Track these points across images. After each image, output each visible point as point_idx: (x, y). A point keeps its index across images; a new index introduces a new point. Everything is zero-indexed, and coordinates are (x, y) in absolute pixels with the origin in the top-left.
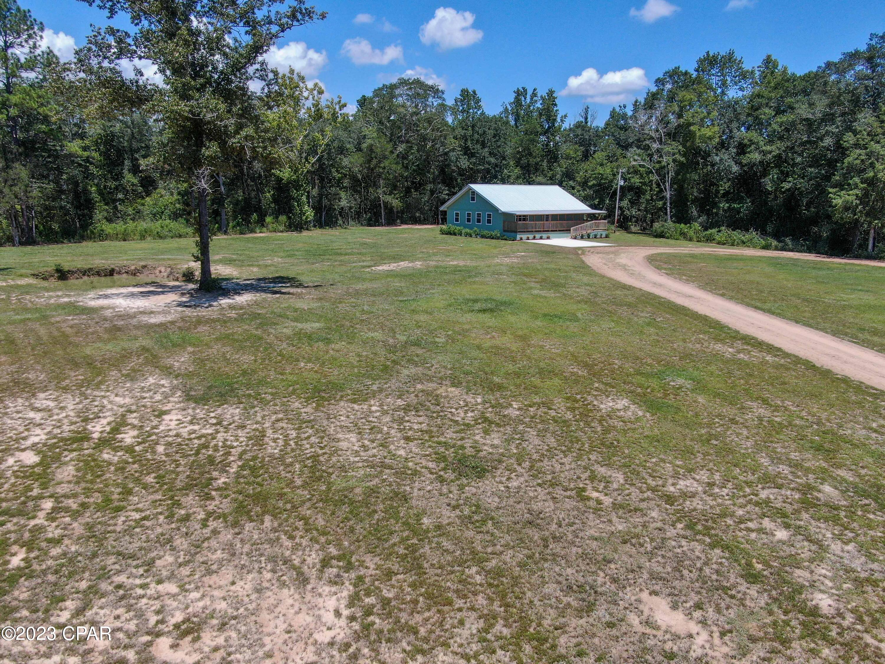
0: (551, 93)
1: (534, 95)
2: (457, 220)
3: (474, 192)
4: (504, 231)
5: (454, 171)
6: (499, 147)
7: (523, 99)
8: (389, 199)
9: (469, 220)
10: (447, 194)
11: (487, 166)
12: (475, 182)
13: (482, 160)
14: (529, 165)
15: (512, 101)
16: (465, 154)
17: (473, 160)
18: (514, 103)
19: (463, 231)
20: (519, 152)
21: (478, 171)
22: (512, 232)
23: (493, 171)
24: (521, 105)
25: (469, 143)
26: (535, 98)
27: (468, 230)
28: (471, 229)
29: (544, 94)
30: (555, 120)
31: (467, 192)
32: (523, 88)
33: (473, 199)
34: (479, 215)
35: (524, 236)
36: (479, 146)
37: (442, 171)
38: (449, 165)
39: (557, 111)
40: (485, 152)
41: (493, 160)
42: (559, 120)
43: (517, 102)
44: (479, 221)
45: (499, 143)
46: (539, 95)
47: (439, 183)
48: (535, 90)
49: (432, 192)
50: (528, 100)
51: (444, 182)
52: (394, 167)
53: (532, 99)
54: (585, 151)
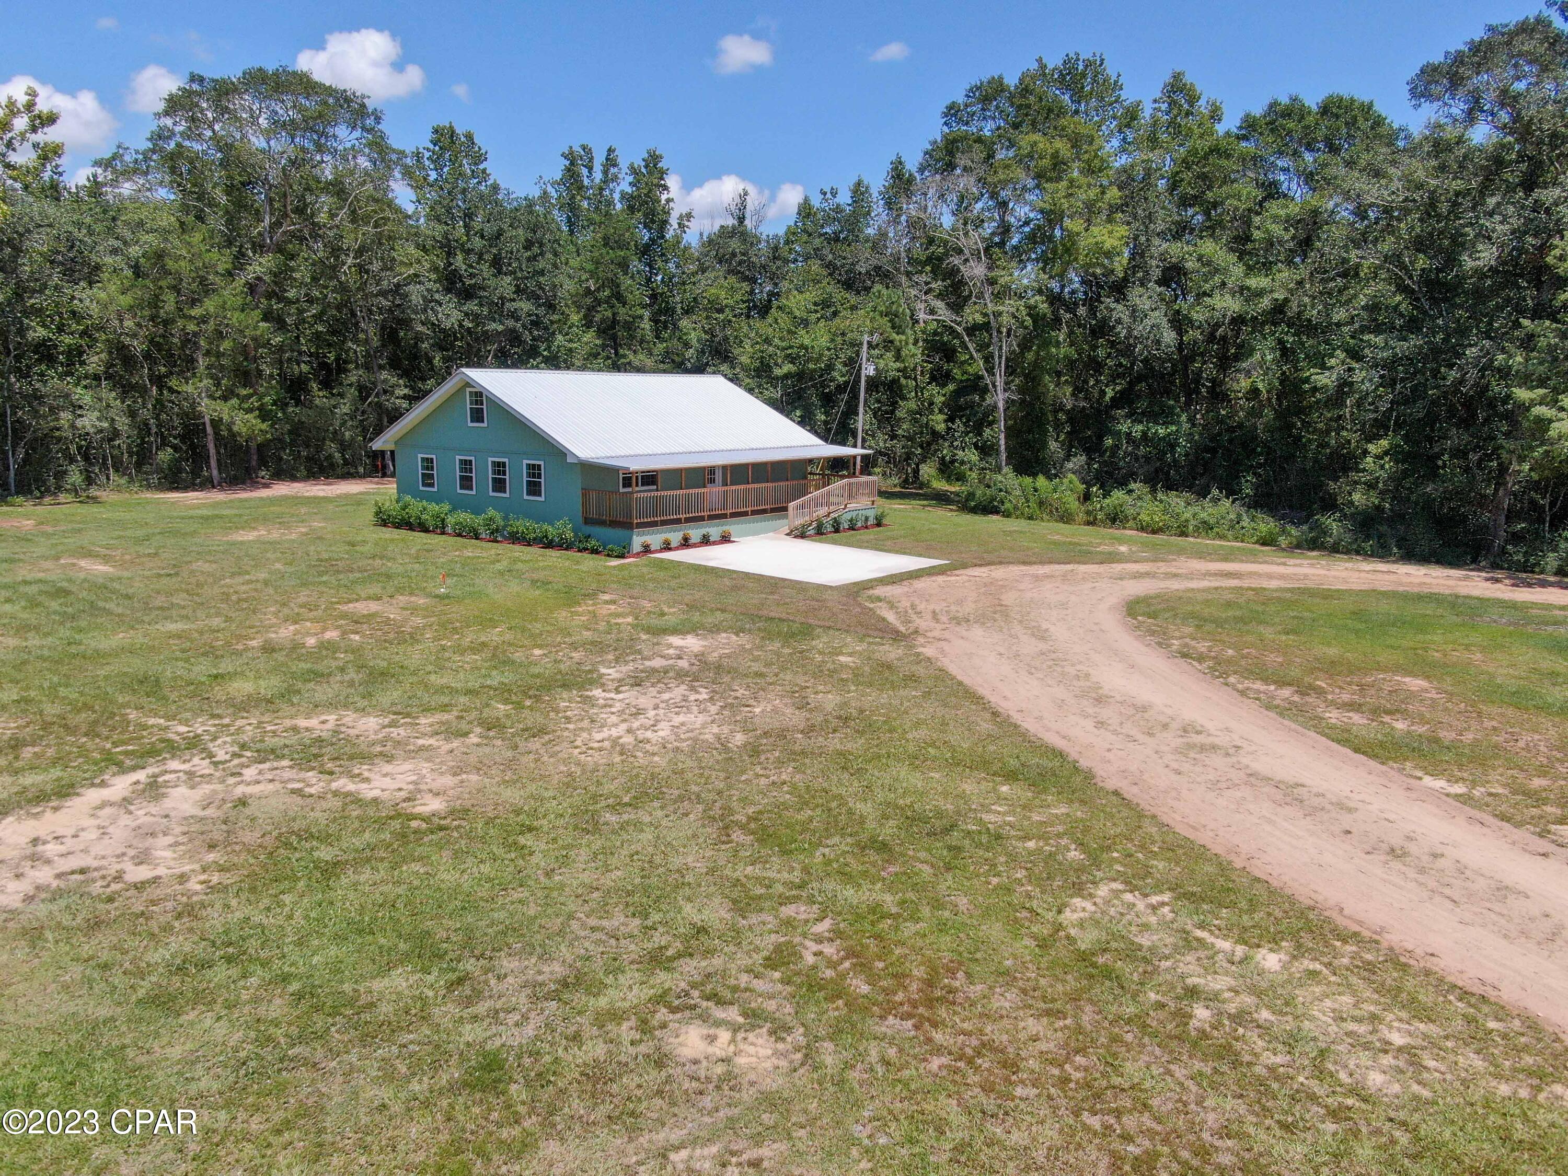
0: (653, 160)
1: (611, 161)
2: (428, 479)
3: (479, 396)
4: (587, 521)
5: (419, 338)
6: (542, 273)
7: (585, 171)
8: (225, 410)
9: (466, 482)
10: (405, 397)
11: (510, 323)
12: (480, 364)
13: (498, 309)
14: (615, 322)
15: (558, 176)
16: (448, 290)
17: (472, 306)
18: (562, 182)
19: (450, 520)
20: (588, 291)
21: (487, 337)
22: (614, 524)
23: (527, 337)
24: (581, 188)
25: (459, 261)
26: (613, 170)
27: (464, 517)
28: (477, 512)
29: (639, 163)
30: (665, 222)
31: (460, 391)
32: (584, 148)
33: (477, 416)
34: (499, 467)
35: (655, 538)
36: (486, 270)
37: (390, 335)
38: (405, 323)
39: (668, 201)
40: (506, 285)
41: (525, 306)
42: (674, 222)
43: (571, 177)
44: (499, 485)
45: (541, 264)
46: (624, 164)
47: (381, 367)
48: (610, 151)
49: (364, 391)
50: (598, 176)
51: (394, 364)
52: (235, 318)
53: (605, 173)
54: (752, 292)
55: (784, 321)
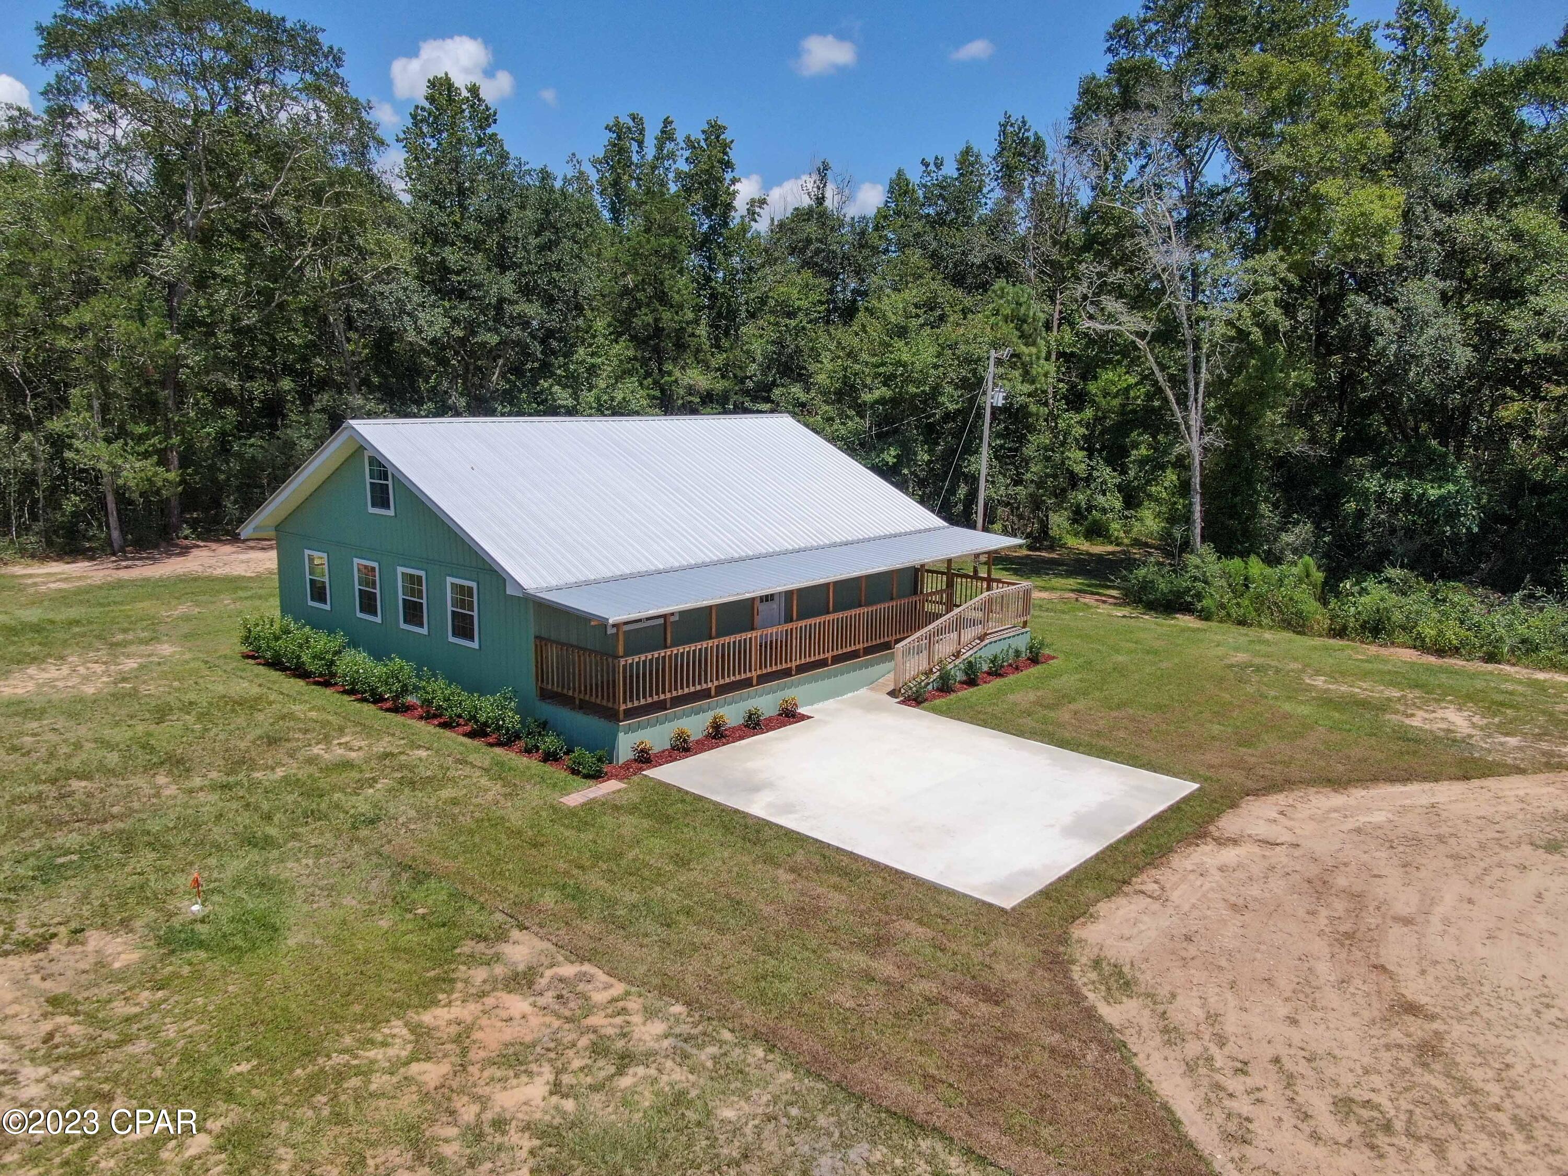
0: (715, 131)
1: (666, 135)
3: (381, 465)
4: (544, 694)
6: (556, 267)
7: (634, 146)
9: (368, 603)
13: (496, 312)
14: (658, 331)
15: (600, 153)
18: (604, 160)
20: (625, 290)
22: (587, 706)
24: (628, 164)
26: (669, 146)
28: (379, 654)
29: (696, 135)
31: (353, 457)
33: (381, 496)
34: (413, 584)
35: (660, 732)
39: (734, 182)
42: (740, 209)
43: (617, 153)
44: (414, 613)
46: (680, 136)
48: (667, 122)
50: (650, 151)
53: (660, 148)
54: (831, 291)
55: (875, 330)
